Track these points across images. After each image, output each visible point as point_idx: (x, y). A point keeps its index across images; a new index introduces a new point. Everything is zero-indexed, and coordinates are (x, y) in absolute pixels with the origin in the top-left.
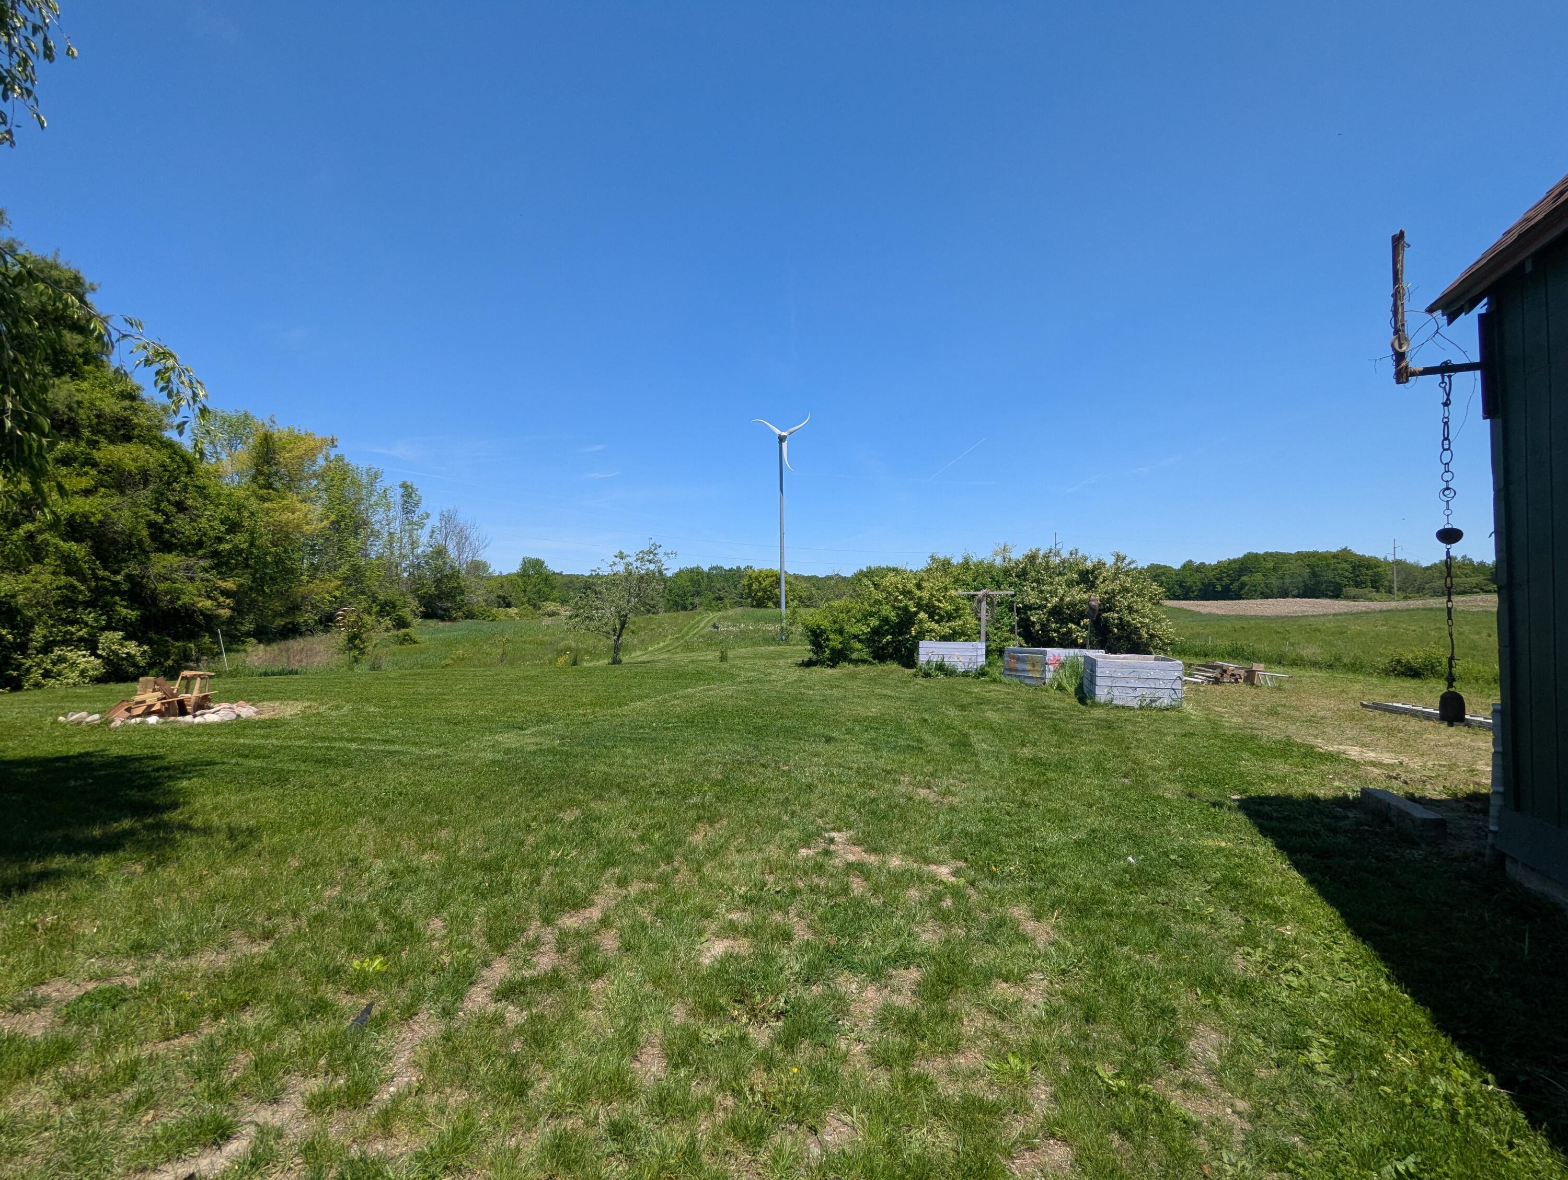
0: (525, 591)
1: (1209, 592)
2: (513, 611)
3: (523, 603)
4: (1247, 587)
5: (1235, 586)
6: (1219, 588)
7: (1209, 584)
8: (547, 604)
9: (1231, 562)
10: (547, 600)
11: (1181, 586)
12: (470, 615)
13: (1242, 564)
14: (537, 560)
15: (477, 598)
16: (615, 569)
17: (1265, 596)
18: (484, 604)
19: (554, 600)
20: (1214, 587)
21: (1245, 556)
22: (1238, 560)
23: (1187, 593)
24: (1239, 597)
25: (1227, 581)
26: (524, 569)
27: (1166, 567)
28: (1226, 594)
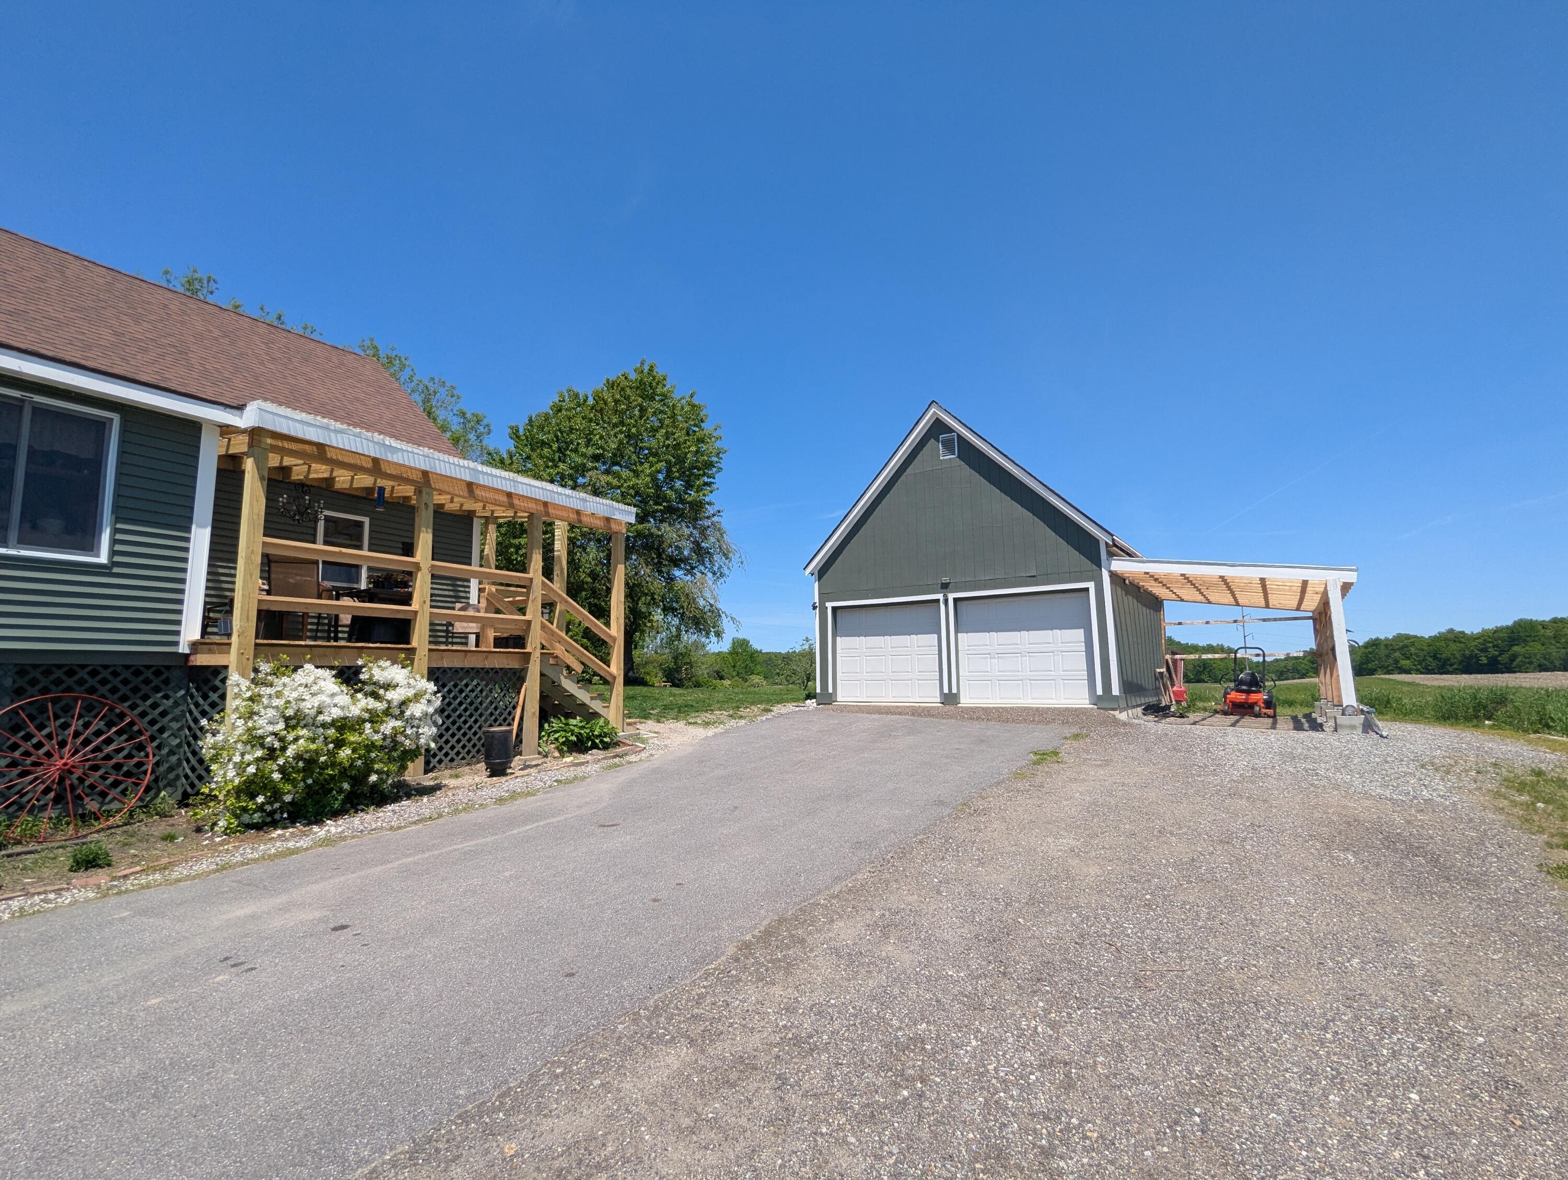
0: (734, 667)
1: (1470, 666)
2: (727, 682)
3: (733, 677)
4: (1518, 660)
5: (1504, 658)
6: (1484, 660)
7: (1471, 657)
8: (753, 677)
9: (1497, 630)
10: (752, 673)
11: (1435, 657)
12: (698, 685)
13: (1513, 632)
14: (744, 640)
15: (702, 672)
16: (804, 647)
17: (1542, 668)
18: (706, 676)
19: (758, 674)
20: (1478, 659)
21: (1515, 623)
22: (1507, 628)
23: (1443, 666)
24: (1510, 670)
25: (1493, 652)
26: (734, 647)
27: (1415, 637)
28: (1493, 667)
